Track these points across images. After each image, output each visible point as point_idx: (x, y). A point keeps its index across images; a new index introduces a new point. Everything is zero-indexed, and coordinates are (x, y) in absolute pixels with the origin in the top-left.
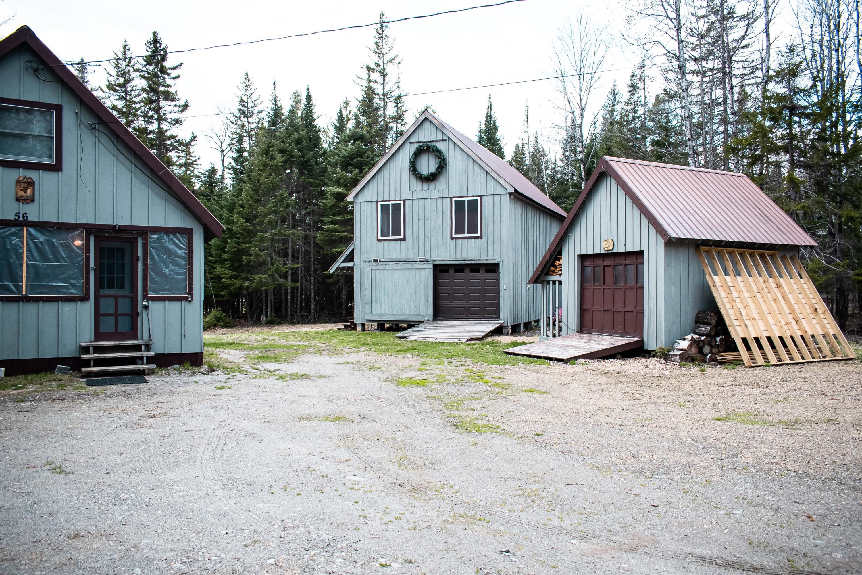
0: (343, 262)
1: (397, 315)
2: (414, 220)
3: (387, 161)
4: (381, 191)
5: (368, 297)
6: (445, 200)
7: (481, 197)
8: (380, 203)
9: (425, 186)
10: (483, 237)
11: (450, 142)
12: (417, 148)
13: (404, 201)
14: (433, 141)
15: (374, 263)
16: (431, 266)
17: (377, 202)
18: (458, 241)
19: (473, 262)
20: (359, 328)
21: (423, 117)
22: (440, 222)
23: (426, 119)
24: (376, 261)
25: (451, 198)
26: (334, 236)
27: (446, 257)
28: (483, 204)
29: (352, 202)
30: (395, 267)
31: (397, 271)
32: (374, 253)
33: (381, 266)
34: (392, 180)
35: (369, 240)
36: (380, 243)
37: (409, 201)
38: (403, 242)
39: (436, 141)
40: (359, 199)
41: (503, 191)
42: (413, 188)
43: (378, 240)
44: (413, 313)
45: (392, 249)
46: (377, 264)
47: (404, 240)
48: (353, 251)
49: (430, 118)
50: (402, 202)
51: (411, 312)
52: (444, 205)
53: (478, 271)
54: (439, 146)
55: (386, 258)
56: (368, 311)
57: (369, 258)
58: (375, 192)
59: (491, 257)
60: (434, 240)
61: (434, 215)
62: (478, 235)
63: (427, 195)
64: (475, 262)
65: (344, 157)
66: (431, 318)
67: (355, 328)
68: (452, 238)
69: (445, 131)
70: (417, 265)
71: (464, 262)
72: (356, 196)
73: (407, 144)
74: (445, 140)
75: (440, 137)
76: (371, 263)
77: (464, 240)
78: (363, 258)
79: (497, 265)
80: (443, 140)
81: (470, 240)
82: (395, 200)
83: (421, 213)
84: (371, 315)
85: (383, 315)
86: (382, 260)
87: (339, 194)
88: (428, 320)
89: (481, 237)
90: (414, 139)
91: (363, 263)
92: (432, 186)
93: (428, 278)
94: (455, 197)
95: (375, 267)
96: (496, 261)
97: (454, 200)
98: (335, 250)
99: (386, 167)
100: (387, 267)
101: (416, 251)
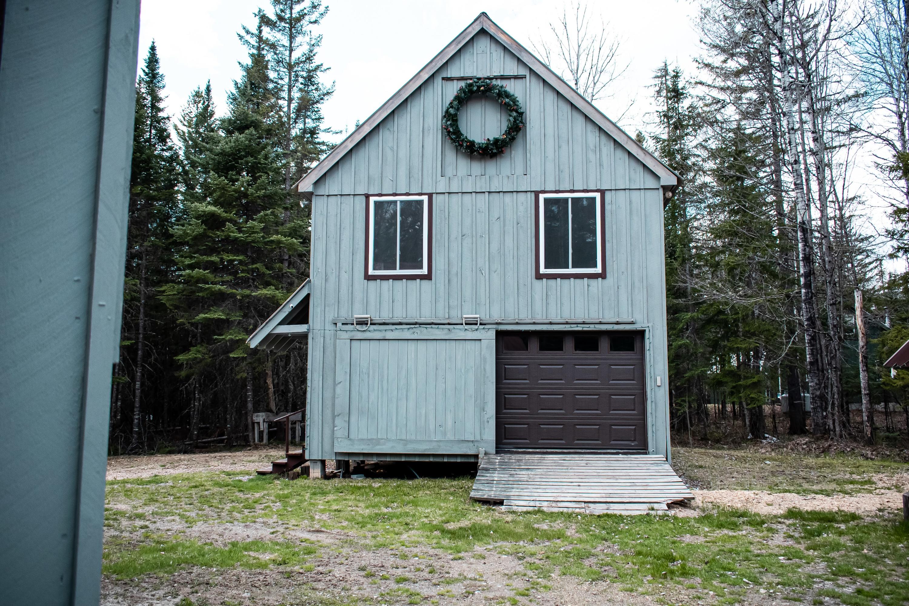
0: (281, 323)
1: (411, 442)
2: (453, 237)
3: (393, 112)
4: (375, 171)
5: (342, 401)
6: (522, 196)
7: (603, 192)
8: (372, 200)
9: (477, 167)
10: (608, 275)
11: (534, 80)
12: (461, 89)
13: (430, 196)
14: (496, 78)
15: (358, 327)
16: (492, 334)
17: (367, 196)
18: (552, 282)
19: (586, 328)
20: (316, 472)
21: (477, 28)
22: (509, 242)
23: (483, 32)
24: (362, 322)
25: (537, 194)
26: (201, 290)
27: (524, 315)
28: (608, 207)
29: (309, 196)
30: (407, 334)
31: (412, 345)
32: (358, 306)
33: (374, 333)
34: (403, 153)
35: (345, 277)
36: (372, 283)
37: (441, 197)
38: (425, 283)
39: (503, 78)
40: (323, 190)
41: (651, 183)
42: (449, 172)
43: (368, 278)
44: (450, 436)
45: (399, 296)
46: (364, 328)
47: (428, 277)
48: (307, 298)
49: (492, 30)
50: (425, 198)
51: (445, 434)
52: (521, 209)
53: (595, 348)
54: (510, 87)
55: (385, 316)
56: (340, 432)
57: (344, 314)
58: (363, 175)
59: (625, 318)
60: (496, 279)
61: (496, 228)
62: (599, 269)
63: (482, 185)
64: (592, 328)
65: (223, 153)
66: (492, 449)
67: (306, 472)
68: (539, 276)
69: (525, 58)
70: (459, 333)
71: (567, 328)
72: (316, 183)
73: (438, 81)
74: (523, 77)
75: (512, 69)
76: (350, 327)
77: (566, 282)
78: (331, 316)
79: (641, 334)
80: (516, 77)
81: (578, 281)
82: (407, 194)
83: (468, 221)
84: (347, 442)
85: (378, 441)
86: (377, 319)
87: (212, 215)
88: (486, 454)
89: (603, 275)
90: (453, 71)
91: (330, 327)
92: (491, 167)
93: (485, 360)
94: (544, 192)
95: (360, 335)
96: (637, 327)
97: (542, 197)
98: (202, 316)
99: (389, 124)
100: (389, 335)
101: (454, 302)
